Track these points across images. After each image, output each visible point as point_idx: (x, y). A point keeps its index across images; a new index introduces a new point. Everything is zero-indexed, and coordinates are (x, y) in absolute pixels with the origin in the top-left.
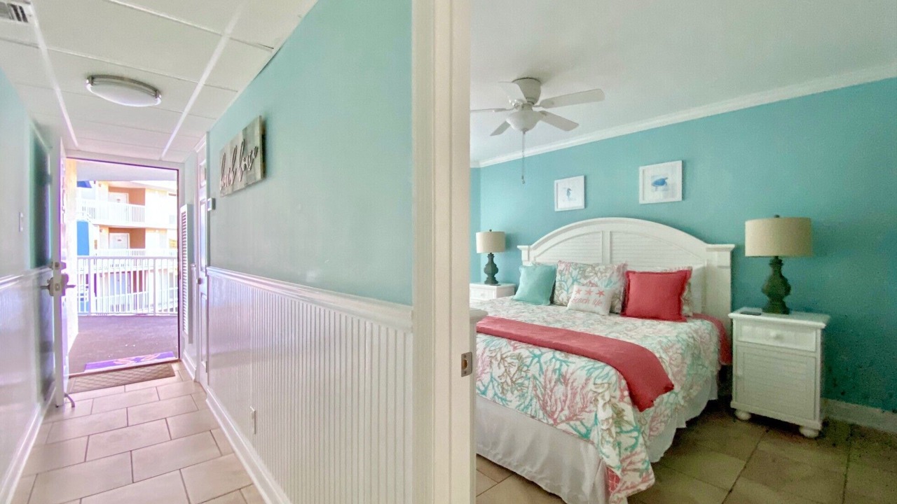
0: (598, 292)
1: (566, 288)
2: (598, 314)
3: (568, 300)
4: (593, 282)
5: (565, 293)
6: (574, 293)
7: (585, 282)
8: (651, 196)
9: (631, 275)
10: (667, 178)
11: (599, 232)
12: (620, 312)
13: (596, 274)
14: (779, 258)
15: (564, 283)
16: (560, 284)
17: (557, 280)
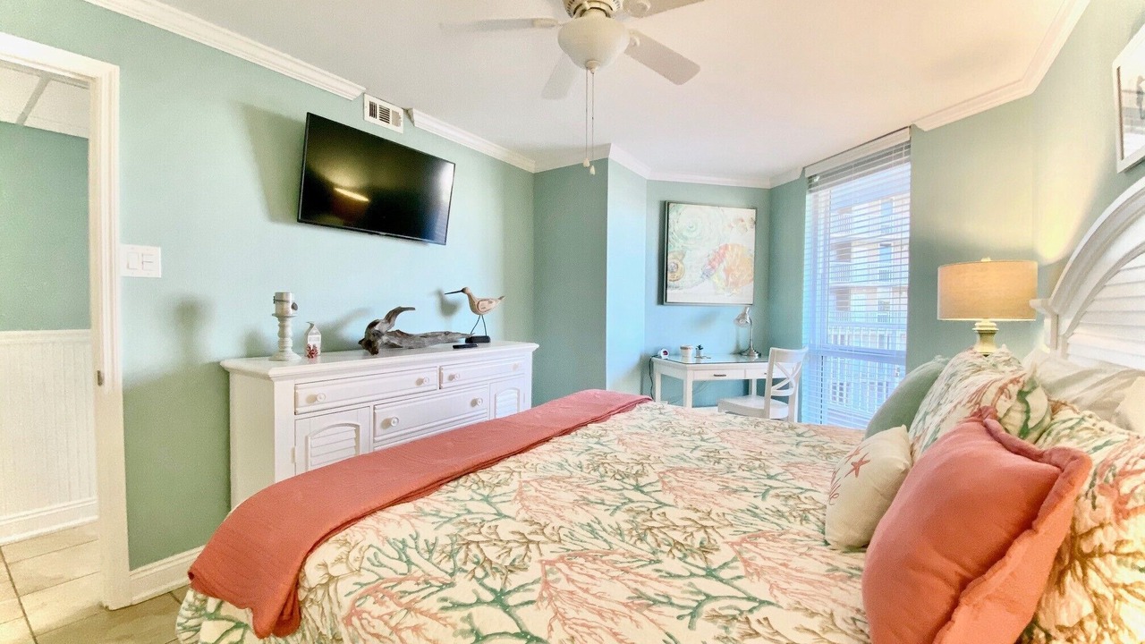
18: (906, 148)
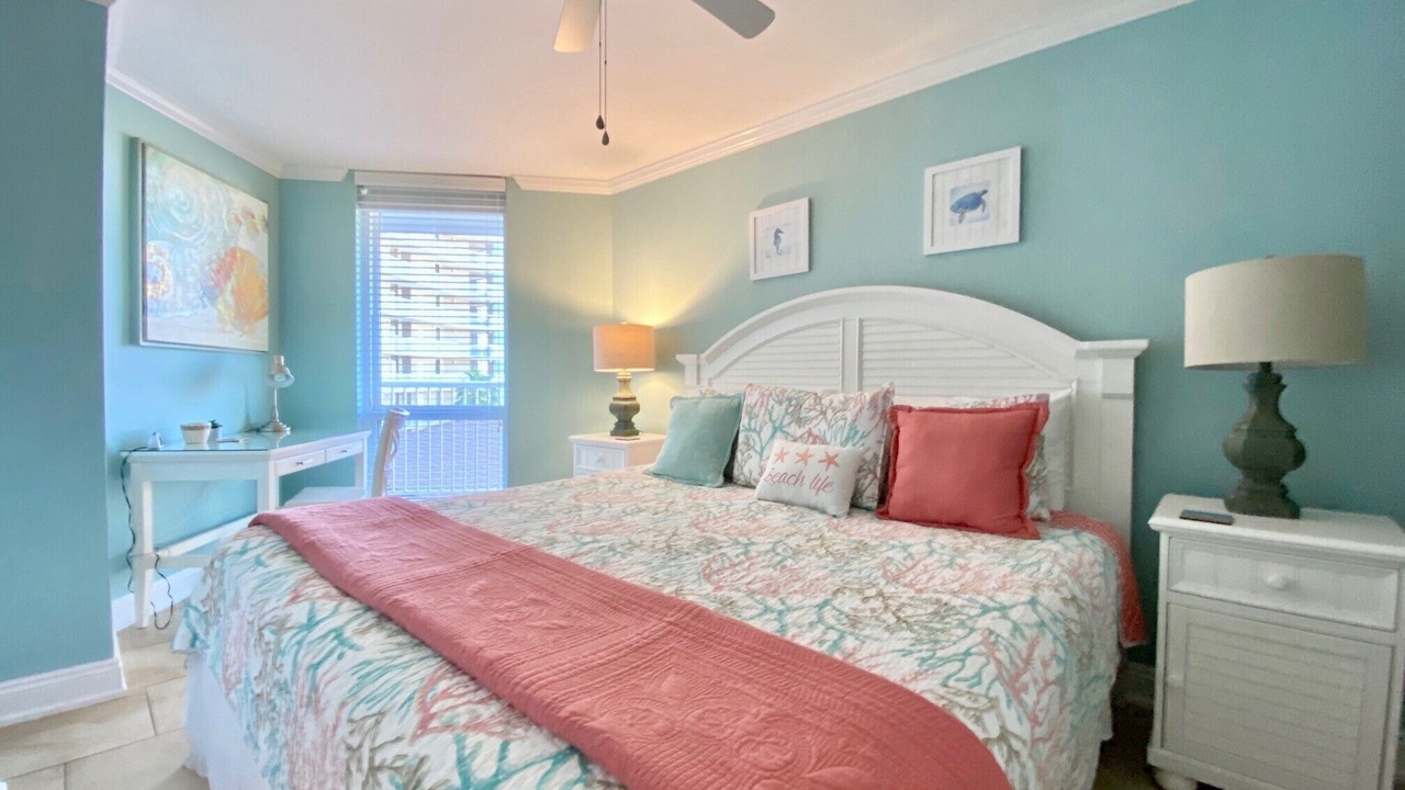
0: (824, 457)
1: (758, 448)
2: (823, 512)
3: (761, 474)
4: (816, 432)
5: (756, 458)
6: (773, 458)
7: (800, 432)
8: (950, 236)
9: (901, 416)
10: (985, 192)
11: (837, 322)
12: (874, 505)
13: (823, 413)
14: (1275, 371)
15: (754, 435)
16: (747, 438)
17: (741, 428)
18: (501, 197)
